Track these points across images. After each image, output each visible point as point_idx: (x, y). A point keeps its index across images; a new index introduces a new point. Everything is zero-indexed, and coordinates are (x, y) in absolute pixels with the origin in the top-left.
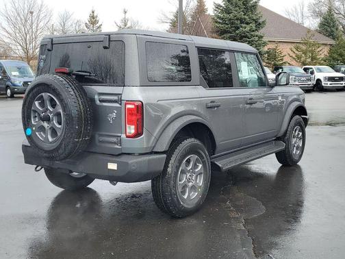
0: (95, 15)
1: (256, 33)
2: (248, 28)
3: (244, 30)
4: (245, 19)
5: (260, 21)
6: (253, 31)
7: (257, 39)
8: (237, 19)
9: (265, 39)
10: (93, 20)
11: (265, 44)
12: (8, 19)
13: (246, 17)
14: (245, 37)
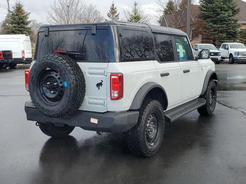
0: (115, 7)
1: (233, 18)
2: (227, 14)
3: (223, 16)
4: (224, 7)
5: (236, 9)
6: (230, 16)
7: (233, 22)
8: (218, 8)
9: (239, 22)
10: (113, 11)
11: (239, 26)
12: (56, 11)
13: (224, 6)
14: (224, 21)
